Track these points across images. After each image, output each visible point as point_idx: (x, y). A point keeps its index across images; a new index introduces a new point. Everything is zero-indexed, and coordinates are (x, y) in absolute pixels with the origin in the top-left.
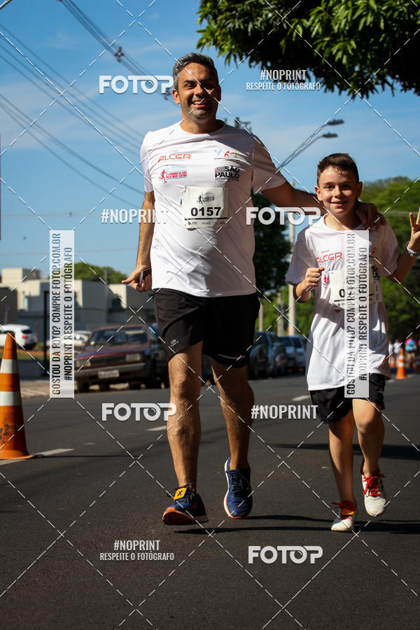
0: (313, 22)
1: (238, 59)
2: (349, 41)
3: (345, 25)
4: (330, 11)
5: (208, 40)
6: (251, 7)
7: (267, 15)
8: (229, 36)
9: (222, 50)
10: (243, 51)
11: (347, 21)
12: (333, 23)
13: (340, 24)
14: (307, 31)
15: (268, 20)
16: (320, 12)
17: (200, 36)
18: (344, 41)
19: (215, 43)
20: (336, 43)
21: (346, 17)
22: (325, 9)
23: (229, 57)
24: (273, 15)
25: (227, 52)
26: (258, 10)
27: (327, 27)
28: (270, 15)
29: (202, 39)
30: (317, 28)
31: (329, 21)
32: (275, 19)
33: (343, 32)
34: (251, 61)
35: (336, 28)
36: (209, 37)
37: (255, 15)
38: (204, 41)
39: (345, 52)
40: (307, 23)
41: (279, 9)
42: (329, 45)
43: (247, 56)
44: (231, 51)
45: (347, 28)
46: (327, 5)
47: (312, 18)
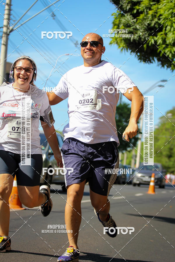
0: (159, 38)
1: (126, 51)
2: (173, 47)
3: (172, 41)
4: (166, 34)
5: (114, 42)
6: (133, 30)
7: (139, 34)
8: (123, 41)
9: (119, 46)
10: (128, 47)
11: (173, 40)
12: (167, 40)
13: (170, 40)
14: (156, 42)
15: (139, 36)
16: (162, 34)
17: (111, 40)
18: (171, 47)
19: (117, 43)
20: (167, 48)
21: (173, 38)
22: (164, 34)
23: (122, 49)
24: (142, 34)
25: (121, 48)
26: (136, 31)
27: (164, 41)
28: (141, 34)
29: (111, 41)
30: (160, 41)
31: (165, 39)
32: (143, 36)
33: (170, 44)
34: (131, 52)
35: (168, 42)
36: (115, 41)
37: (134, 33)
38: (112, 42)
39: (171, 52)
40: (156, 38)
41: (145, 31)
42: (164, 48)
43: (130, 49)
44: (123, 47)
45: (173, 42)
46: (165, 32)
47: (158, 37)
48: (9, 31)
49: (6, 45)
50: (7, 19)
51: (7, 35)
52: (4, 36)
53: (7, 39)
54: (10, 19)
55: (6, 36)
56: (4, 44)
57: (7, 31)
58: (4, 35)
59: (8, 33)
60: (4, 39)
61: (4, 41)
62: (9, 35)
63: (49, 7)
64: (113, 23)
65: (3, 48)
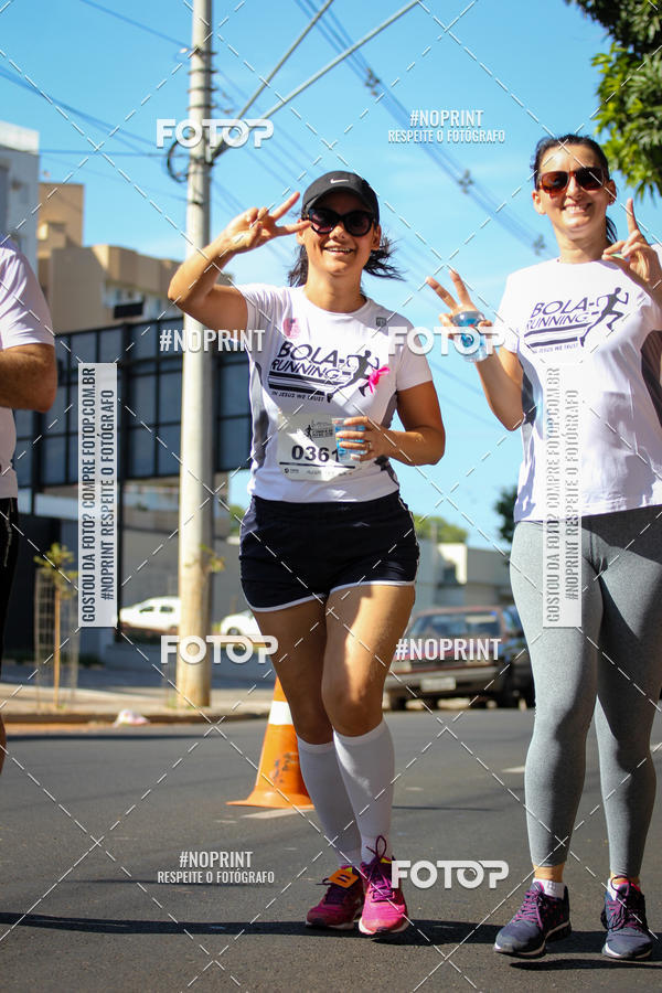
48: (209, 152)
49: (204, 205)
50: (199, 107)
51: (207, 166)
52: (195, 173)
53: (207, 181)
54: (213, 104)
55: (200, 169)
56: (196, 203)
57: (204, 150)
58: (192, 168)
59: (209, 159)
60: (195, 182)
61: (195, 191)
62: (211, 164)
63: (354, 50)
64: (601, 91)
65: (194, 215)
